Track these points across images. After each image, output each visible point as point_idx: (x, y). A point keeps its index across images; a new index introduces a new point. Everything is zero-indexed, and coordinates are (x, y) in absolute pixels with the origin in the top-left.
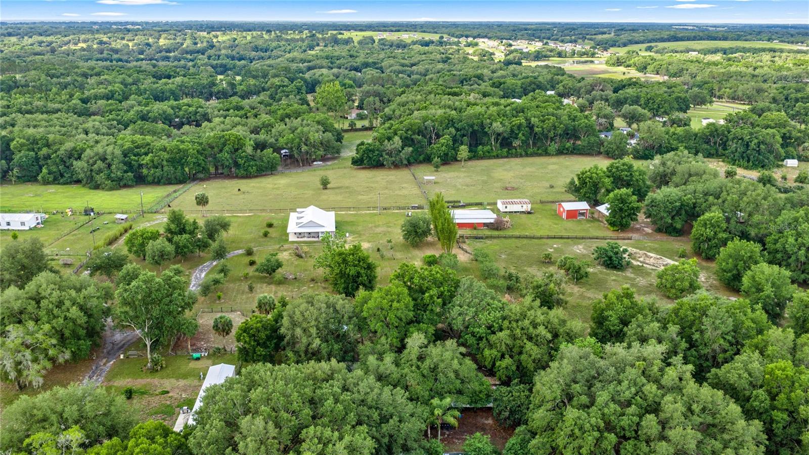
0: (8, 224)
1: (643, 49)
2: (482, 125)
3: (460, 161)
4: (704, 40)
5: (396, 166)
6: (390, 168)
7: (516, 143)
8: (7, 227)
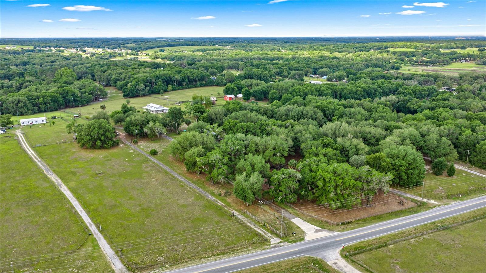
0: (36, 122)
1: (158, 51)
2: (170, 77)
3: (169, 91)
4: (184, 46)
5: (144, 95)
6: (142, 96)
7: (184, 83)
8: (36, 123)
